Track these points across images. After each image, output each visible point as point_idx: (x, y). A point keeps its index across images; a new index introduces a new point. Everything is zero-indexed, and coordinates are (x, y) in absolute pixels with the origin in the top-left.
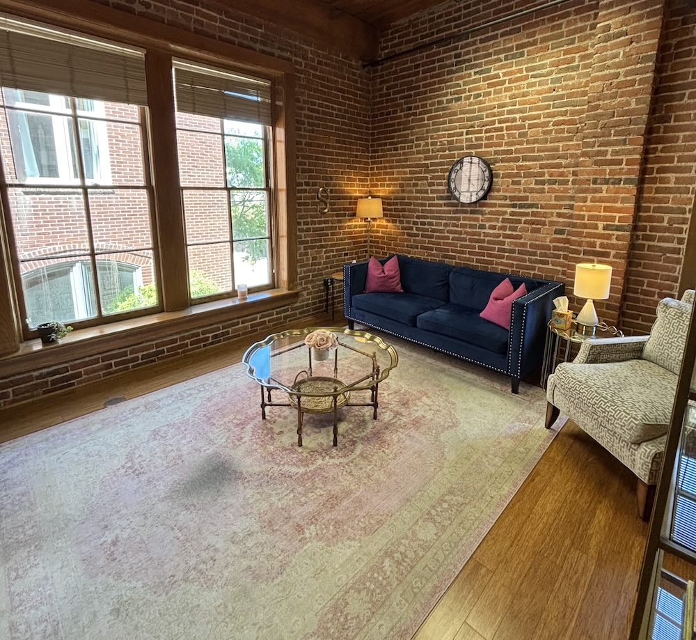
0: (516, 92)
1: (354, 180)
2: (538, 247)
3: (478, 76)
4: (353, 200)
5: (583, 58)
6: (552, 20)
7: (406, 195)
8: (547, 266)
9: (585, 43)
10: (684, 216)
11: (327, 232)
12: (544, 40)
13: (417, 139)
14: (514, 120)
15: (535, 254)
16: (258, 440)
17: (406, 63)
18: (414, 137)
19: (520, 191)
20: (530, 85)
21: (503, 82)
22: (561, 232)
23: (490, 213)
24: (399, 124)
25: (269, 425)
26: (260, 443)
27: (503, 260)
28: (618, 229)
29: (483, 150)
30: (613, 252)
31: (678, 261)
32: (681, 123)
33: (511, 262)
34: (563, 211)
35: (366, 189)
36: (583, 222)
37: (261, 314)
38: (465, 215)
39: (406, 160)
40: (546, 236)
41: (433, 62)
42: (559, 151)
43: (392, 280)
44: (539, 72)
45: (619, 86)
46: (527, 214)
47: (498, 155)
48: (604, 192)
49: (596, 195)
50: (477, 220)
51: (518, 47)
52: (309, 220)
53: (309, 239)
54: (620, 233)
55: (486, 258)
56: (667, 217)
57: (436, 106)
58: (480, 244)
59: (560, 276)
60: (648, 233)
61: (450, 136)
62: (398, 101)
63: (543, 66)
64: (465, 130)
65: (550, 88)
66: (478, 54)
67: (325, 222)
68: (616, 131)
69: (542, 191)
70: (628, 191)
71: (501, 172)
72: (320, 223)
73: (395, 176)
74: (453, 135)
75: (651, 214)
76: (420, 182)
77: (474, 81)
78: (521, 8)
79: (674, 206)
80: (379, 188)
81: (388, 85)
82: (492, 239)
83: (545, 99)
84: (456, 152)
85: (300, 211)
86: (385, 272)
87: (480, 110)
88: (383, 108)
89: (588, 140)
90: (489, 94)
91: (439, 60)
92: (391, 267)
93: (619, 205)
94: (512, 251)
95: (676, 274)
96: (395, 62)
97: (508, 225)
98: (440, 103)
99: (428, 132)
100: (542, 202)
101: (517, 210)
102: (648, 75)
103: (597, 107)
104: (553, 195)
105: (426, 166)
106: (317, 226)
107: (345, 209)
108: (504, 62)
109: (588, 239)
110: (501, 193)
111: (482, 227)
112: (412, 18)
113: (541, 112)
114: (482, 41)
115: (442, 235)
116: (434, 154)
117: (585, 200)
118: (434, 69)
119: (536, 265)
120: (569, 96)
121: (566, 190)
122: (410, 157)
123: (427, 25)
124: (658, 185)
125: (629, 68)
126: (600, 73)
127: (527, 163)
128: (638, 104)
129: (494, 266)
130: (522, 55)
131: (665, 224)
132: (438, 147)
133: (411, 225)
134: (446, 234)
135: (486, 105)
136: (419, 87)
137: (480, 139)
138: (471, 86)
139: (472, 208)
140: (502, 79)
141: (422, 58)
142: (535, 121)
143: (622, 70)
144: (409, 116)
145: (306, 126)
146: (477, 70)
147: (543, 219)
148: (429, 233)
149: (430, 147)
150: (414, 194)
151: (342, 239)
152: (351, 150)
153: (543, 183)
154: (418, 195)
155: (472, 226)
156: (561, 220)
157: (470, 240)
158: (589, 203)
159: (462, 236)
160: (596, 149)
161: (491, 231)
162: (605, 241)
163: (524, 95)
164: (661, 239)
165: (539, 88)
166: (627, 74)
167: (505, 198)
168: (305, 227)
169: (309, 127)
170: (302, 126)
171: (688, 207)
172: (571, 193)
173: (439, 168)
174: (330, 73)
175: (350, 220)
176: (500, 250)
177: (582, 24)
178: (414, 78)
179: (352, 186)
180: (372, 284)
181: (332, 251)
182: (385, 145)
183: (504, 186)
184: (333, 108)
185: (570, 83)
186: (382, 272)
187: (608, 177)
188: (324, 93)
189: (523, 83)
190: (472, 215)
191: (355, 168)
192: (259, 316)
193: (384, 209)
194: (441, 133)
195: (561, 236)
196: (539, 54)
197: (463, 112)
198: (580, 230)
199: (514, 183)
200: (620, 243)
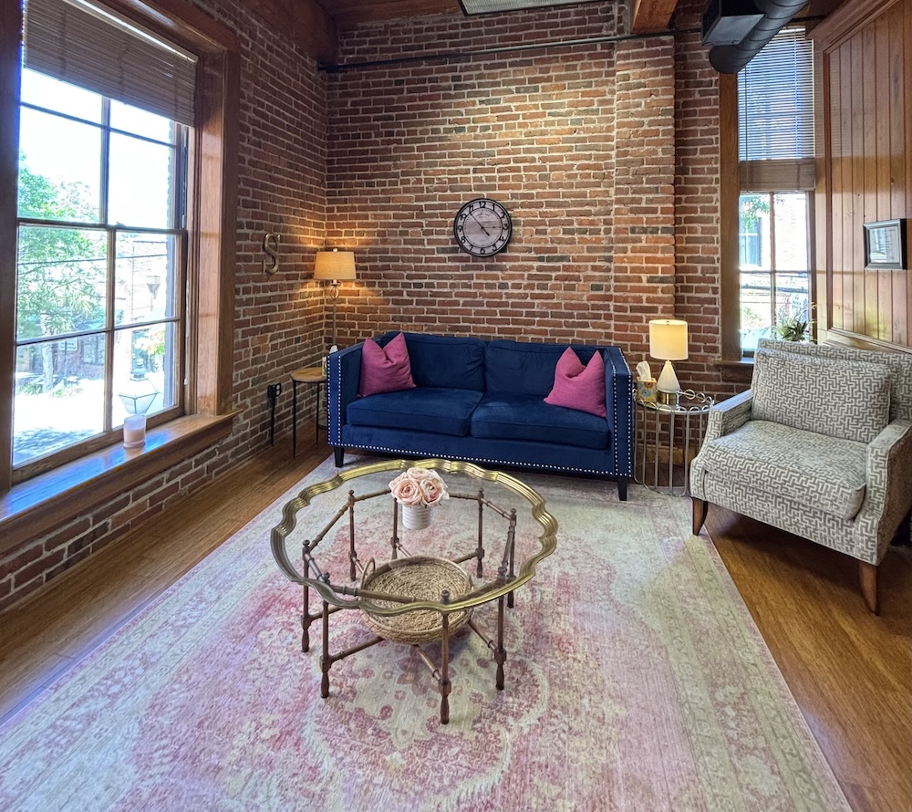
0: (533, 129)
1: (308, 224)
2: (574, 307)
3: (484, 106)
4: (306, 254)
5: (602, 103)
6: (565, 59)
7: (390, 247)
8: (587, 330)
9: (602, 88)
10: (714, 265)
11: (274, 304)
12: (559, 78)
13: (404, 174)
14: (533, 160)
15: (571, 316)
16: (355, 754)
17: (383, 75)
18: (400, 171)
19: (546, 241)
20: (547, 124)
21: (516, 117)
22: (598, 288)
23: (512, 268)
24: (374, 152)
25: (349, 707)
26: (363, 759)
27: (533, 327)
28: (662, 280)
29: (497, 192)
30: (660, 307)
31: (715, 312)
32: (698, 176)
33: (544, 328)
34: (597, 263)
35: (321, 238)
36: (625, 274)
37: (169, 471)
38: (478, 272)
39: (388, 200)
40: (583, 294)
41: (423, 81)
42: (586, 197)
43: (401, 371)
44: (557, 110)
45: (646, 134)
46: (557, 269)
47: (517, 198)
48: (644, 242)
49: (636, 245)
50: (496, 277)
51: (531, 81)
52: (251, 285)
53: (250, 317)
54: (665, 285)
55: (511, 326)
56: (699, 266)
57: (430, 135)
58: (502, 309)
59: (603, 340)
60: (685, 284)
61: (450, 172)
62: (373, 123)
63: (561, 105)
64: (471, 168)
65: (571, 129)
66: (483, 81)
67: (272, 289)
68: (647, 179)
69: (572, 241)
70: (667, 241)
71: (522, 219)
72: (265, 289)
73: (370, 221)
74: (457, 172)
75: (685, 264)
76: (410, 230)
77: (480, 111)
78: (531, 41)
79: (705, 256)
80: (343, 238)
81: (354, 99)
82: (517, 300)
83: (566, 141)
84: (461, 193)
85: (239, 269)
86: (392, 359)
87: (490, 145)
88: (348, 129)
89: (621, 186)
90: (500, 128)
91: (431, 80)
92: (397, 349)
93: (660, 255)
94: (544, 315)
95: (716, 325)
96: (365, 72)
97: (536, 282)
98: (435, 131)
99: (418, 165)
100: (573, 254)
101: (545, 264)
102: (670, 127)
103: (626, 154)
104: (585, 246)
105: (420, 208)
106: (262, 295)
107: (297, 268)
108: (515, 95)
109: (632, 294)
110: (524, 244)
111: (503, 286)
112: (390, 23)
113: (564, 154)
114: (486, 67)
115: (448, 299)
116: (430, 194)
117: (625, 250)
118: (425, 89)
119: (574, 329)
120: (592, 139)
121: (598, 241)
122: (393, 196)
123: (412, 35)
124: (687, 235)
125: (652, 118)
126: (626, 120)
127: (552, 210)
128: (664, 153)
129: (522, 335)
130: (536, 89)
131: (699, 274)
132: (435, 185)
133: (400, 289)
134: (454, 298)
135: (497, 140)
136: (403, 109)
137: (493, 179)
138: (477, 116)
139: (488, 263)
140: (514, 112)
141: (407, 73)
142: (557, 163)
143: (646, 120)
144: (389, 142)
145: (250, 135)
146: (484, 98)
147: (577, 273)
148: (429, 298)
149: (425, 186)
150: (403, 246)
151: (294, 315)
152: (304, 179)
153: (572, 232)
154: (409, 246)
155: (489, 286)
156: (597, 274)
157: (489, 304)
158: (629, 254)
159: (478, 299)
160: (630, 196)
161: (516, 291)
162: (651, 295)
163: (542, 133)
164: (699, 290)
165: (558, 128)
166: (650, 124)
167: (529, 250)
168: (245, 297)
169: (254, 138)
170: (246, 135)
171: (716, 257)
172: (604, 244)
173: (438, 211)
174: (281, 67)
175: (303, 285)
176: (528, 314)
177: (597, 70)
178: (395, 97)
179: (306, 232)
180: (374, 382)
181: (280, 336)
182: (353, 177)
183: (526, 236)
184: (285, 118)
185: (592, 126)
186: (386, 361)
187: (645, 226)
188: (275, 93)
189: (539, 120)
190: (489, 272)
191: (309, 207)
192: (166, 475)
193: (357, 268)
194: (438, 168)
195: (599, 293)
196: (556, 92)
197: (466, 146)
198: (623, 284)
199: (538, 232)
200: (666, 295)
